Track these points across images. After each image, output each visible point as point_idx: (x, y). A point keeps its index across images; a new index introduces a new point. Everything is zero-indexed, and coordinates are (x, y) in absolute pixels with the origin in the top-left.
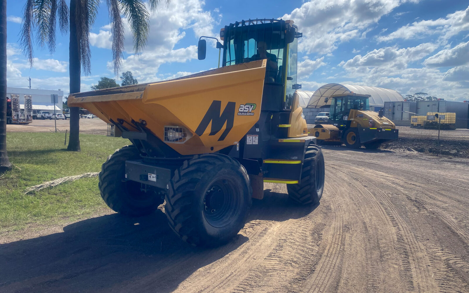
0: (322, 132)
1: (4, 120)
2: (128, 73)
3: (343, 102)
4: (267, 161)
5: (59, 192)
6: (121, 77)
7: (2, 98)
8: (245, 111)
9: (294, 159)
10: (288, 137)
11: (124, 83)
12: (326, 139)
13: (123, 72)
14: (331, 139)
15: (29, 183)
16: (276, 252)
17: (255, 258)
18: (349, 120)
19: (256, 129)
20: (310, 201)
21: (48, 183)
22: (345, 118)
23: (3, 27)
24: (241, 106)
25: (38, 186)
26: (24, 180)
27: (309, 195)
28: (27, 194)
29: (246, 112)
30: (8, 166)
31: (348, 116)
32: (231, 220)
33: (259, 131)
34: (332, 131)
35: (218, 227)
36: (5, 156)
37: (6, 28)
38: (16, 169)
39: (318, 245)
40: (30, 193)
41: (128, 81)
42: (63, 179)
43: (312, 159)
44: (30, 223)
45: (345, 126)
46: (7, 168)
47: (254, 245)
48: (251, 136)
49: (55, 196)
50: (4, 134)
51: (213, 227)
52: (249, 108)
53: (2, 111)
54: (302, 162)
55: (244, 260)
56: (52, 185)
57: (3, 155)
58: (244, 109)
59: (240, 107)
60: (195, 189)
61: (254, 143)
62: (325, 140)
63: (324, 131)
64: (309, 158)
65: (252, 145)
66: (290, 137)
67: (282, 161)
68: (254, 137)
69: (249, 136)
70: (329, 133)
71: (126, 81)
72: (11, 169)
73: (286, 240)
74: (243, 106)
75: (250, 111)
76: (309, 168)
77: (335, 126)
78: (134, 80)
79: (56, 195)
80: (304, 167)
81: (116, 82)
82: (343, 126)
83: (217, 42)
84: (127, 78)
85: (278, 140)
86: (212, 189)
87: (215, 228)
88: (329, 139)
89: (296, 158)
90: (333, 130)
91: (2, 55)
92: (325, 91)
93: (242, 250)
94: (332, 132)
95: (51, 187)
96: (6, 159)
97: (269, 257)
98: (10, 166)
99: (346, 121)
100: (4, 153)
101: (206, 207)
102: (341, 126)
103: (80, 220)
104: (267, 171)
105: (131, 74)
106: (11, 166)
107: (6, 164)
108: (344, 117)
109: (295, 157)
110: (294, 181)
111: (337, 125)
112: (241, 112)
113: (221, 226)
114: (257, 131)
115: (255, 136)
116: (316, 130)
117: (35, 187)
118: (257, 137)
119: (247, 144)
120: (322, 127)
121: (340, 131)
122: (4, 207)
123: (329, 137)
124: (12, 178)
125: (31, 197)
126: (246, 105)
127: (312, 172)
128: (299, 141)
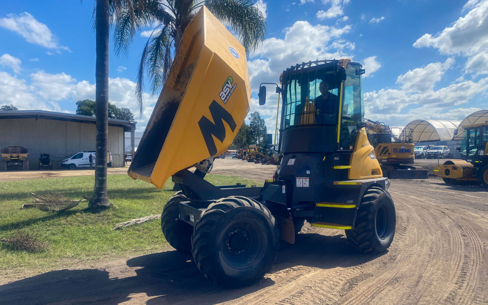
0: (453, 169)
1: (105, 166)
2: (256, 114)
3: (478, 134)
4: (319, 204)
5: (142, 229)
6: (249, 118)
7: (104, 148)
8: (227, 94)
9: (349, 203)
10: (348, 179)
11: (252, 124)
12: (459, 178)
13: (251, 113)
14: (464, 177)
15: (120, 220)
16: (293, 298)
17: (267, 301)
18: (485, 155)
19: (307, 171)
20: (371, 249)
21: (134, 220)
22: (481, 152)
23: (105, 90)
24: (220, 95)
25: (126, 223)
26: (118, 217)
27: (367, 243)
28: (115, 229)
29: (229, 92)
30: (107, 205)
31: (484, 150)
32: (254, 263)
33: (309, 173)
34: (464, 168)
35: (238, 268)
36: (105, 196)
37: (108, 91)
38: (114, 208)
39: (341, 295)
40: (118, 229)
41: (255, 121)
42: (149, 217)
43: (370, 203)
44: (107, 254)
45: (481, 162)
46: (106, 206)
47: (276, 289)
48: (301, 178)
49: (137, 232)
50: (104, 178)
51: (233, 269)
52: (227, 87)
53: (104, 159)
54: (357, 207)
55: (255, 303)
56: (138, 222)
57: (103, 196)
58: (225, 93)
59: (221, 97)
60: (211, 230)
61: (304, 186)
62: (457, 179)
63: (455, 168)
64: (367, 202)
65: (303, 188)
66: (350, 179)
67: (335, 204)
68: (304, 180)
69: (298, 178)
70: (462, 171)
71: (254, 121)
72: (110, 207)
73: (311, 287)
74: (222, 92)
75: (231, 87)
76: (365, 213)
77: (470, 163)
78: (261, 120)
79: (139, 231)
80: (359, 212)
81: (245, 123)
82: (478, 162)
83: (277, 86)
84: (255, 118)
85: (333, 182)
86: (236, 231)
87: (234, 269)
88: (462, 178)
89: (352, 201)
90: (467, 167)
91: (104, 113)
92: (476, 120)
93: (261, 292)
94: (465, 170)
95: (136, 224)
96: (105, 199)
97: (282, 302)
98: (108, 204)
99: (481, 156)
100: (104, 194)
101: (229, 248)
102: (476, 162)
103: (145, 254)
104: (321, 215)
105: (259, 114)
106: (110, 205)
107: (105, 203)
108: (479, 151)
109: (350, 201)
110: (347, 226)
111: (471, 160)
112: (226, 98)
113: (243, 268)
114: (307, 173)
115: (305, 178)
116: (446, 167)
117: (123, 224)
118: (308, 180)
119: (297, 186)
120: (452, 163)
121: (475, 168)
122: (94, 239)
123: (462, 176)
124: (109, 215)
125: (118, 232)
126: (223, 89)
127: (370, 217)
128: (355, 184)
